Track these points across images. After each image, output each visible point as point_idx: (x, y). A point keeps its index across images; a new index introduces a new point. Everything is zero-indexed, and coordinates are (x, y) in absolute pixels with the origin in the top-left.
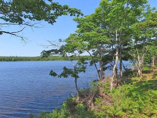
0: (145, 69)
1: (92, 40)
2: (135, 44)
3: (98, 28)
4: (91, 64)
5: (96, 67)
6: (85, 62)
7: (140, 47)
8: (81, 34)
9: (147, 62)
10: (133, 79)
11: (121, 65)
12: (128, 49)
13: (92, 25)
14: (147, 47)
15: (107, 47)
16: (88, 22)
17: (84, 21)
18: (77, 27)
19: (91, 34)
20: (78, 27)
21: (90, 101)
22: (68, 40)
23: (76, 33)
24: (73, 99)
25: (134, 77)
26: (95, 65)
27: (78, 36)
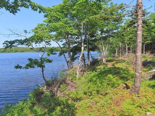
0: (110, 58)
1: (59, 31)
2: (101, 36)
3: (66, 19)
4: (61, 54)
5: (65, 57)
6: (54, 53)
7: (105, 38)
8: (49, 25)
9: (112, 52)
10: (98, 67)
11: (88, 55)
12: (95, 41)
13: (59, 15)
14: (111, 39)
15: (77, 38)
16: (56, 12)
17: (51, 11)
18: (44, 17)
19: (58, 24)
20: (46, 16)
21: (56, 89)
22: (36, 30)
23: (44, 23)
24: (41, 89)
25: (99, 65)
26: (64, 55)
27: (47, 26)
